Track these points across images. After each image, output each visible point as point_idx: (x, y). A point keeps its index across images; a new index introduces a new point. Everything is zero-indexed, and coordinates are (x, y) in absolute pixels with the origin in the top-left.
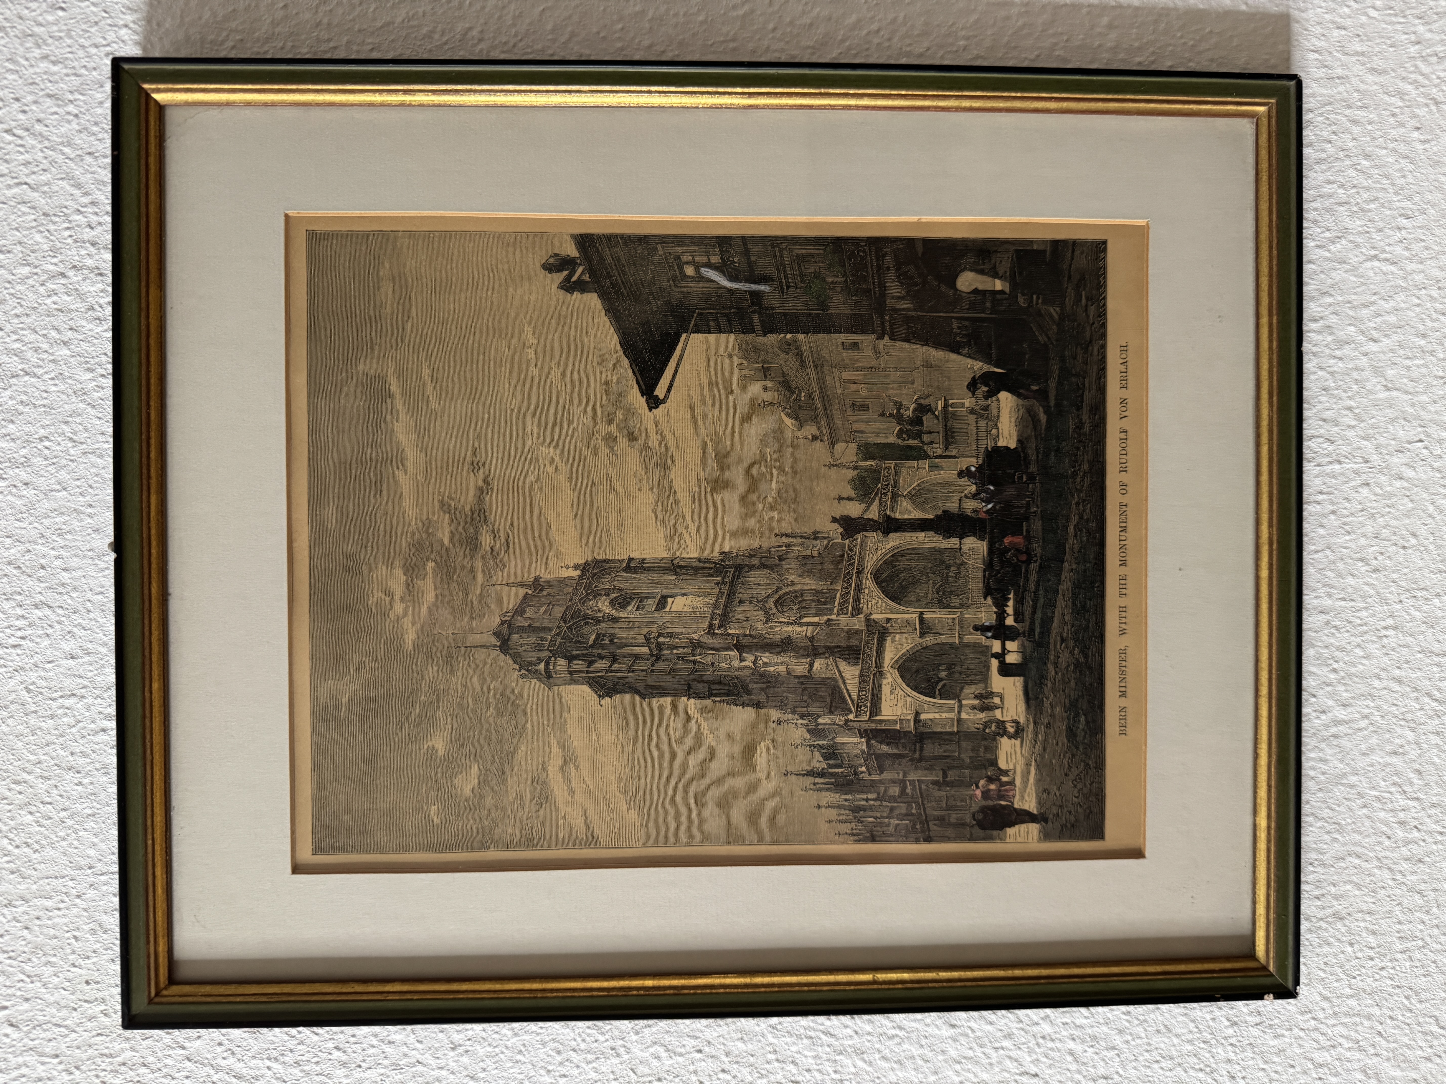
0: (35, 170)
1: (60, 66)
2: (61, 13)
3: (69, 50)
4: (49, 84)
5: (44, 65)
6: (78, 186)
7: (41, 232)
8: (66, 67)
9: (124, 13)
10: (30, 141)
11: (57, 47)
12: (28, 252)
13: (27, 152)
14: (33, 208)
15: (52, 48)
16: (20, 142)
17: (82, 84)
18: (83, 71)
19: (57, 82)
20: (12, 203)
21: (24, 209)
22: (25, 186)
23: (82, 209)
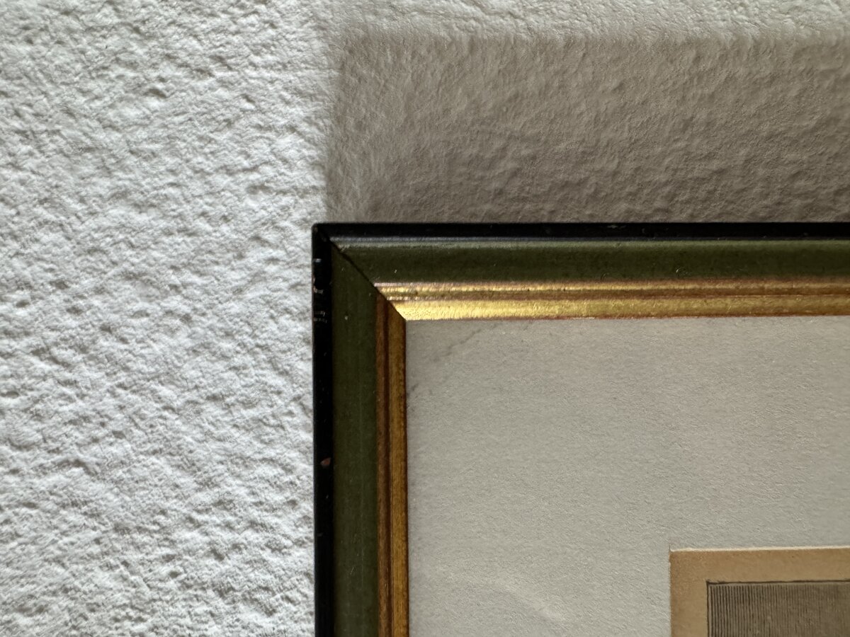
0: (100, 433)
1: (153, 213)
2: (154, 103)
3: (172, 179)
4: (129, 252)
5: (118, 212)
6: (191, 467)
7: (111, 567)
8: (164, 216)
9: (288, 103)
10: (88, 373)
11: (146, 174)
12: (83, 609)
13: (82, 396)
14: (94, 515)
15: (137, 174)
16: (68, 375)
17: (198, 251)
18: (202, 225)
19: (147, 248)
20: (50, 506)
21: (74, 517)
22: (77, 471)
23: (199, 518)
